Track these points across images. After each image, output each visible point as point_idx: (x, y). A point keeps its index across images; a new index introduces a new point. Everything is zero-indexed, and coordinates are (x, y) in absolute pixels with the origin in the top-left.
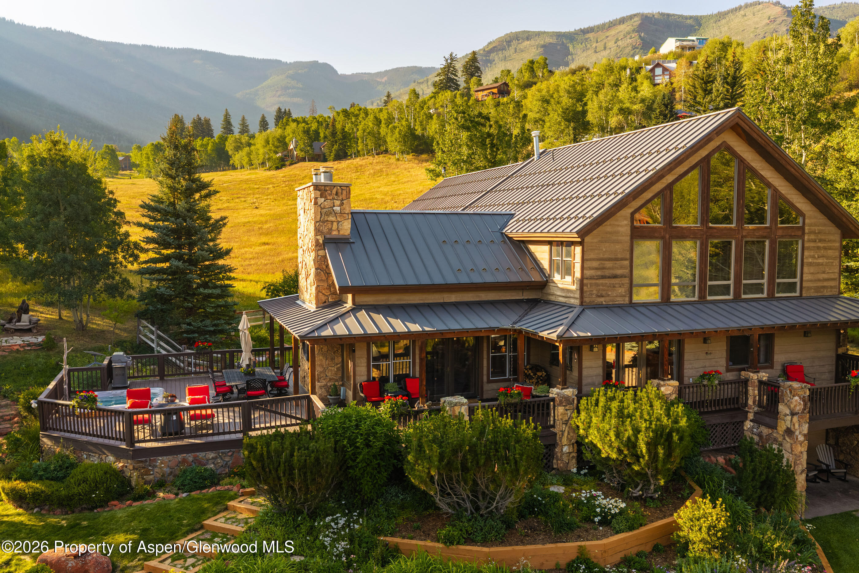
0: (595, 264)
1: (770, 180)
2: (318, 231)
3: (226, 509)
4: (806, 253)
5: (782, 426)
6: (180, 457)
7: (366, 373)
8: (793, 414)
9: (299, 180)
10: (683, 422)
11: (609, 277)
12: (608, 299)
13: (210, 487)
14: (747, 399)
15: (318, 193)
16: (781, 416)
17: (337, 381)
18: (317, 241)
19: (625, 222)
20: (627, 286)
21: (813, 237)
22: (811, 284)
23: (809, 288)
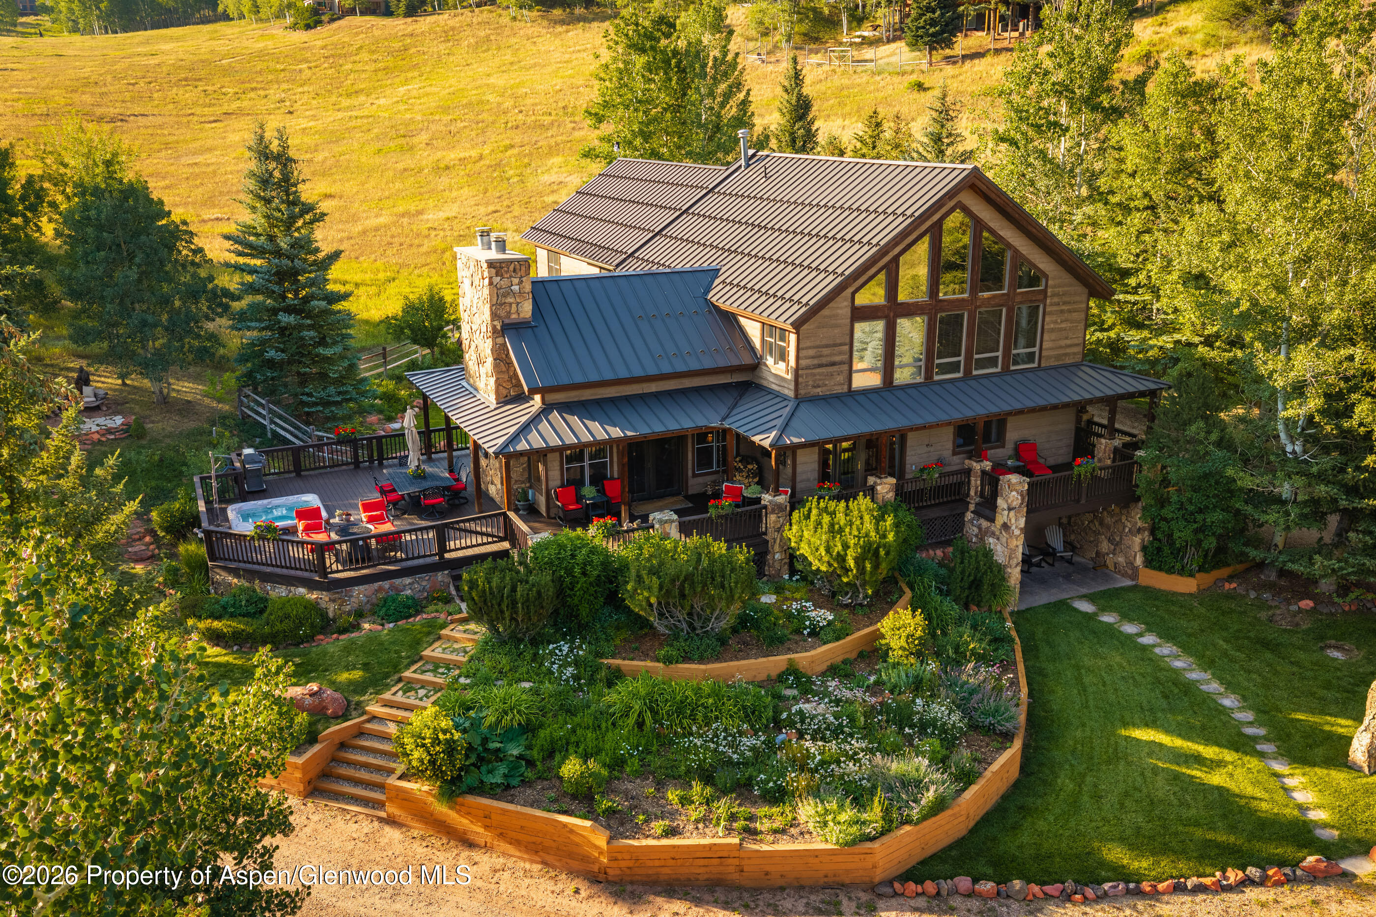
0: (811, 352)
1: (1010, 240)
2: (494, 315)
3: (439, 638)
4: (1047, 319)
5: (1000, 519)
6: (376, 585)
7: (559, 477)
8: (1010, 509)
10: (891, 537)
11: (827, 365)
12: (824, 389)
13: (415, 615)
14: (969, 489)
15: (493, 271)
16: (999, 510)
17: (523, 482)
18: (494, 327)
19: (846, 303)
20: (846, 373)
21: (1056, 300)
22: (1052, 353)
23: (1049, 357)
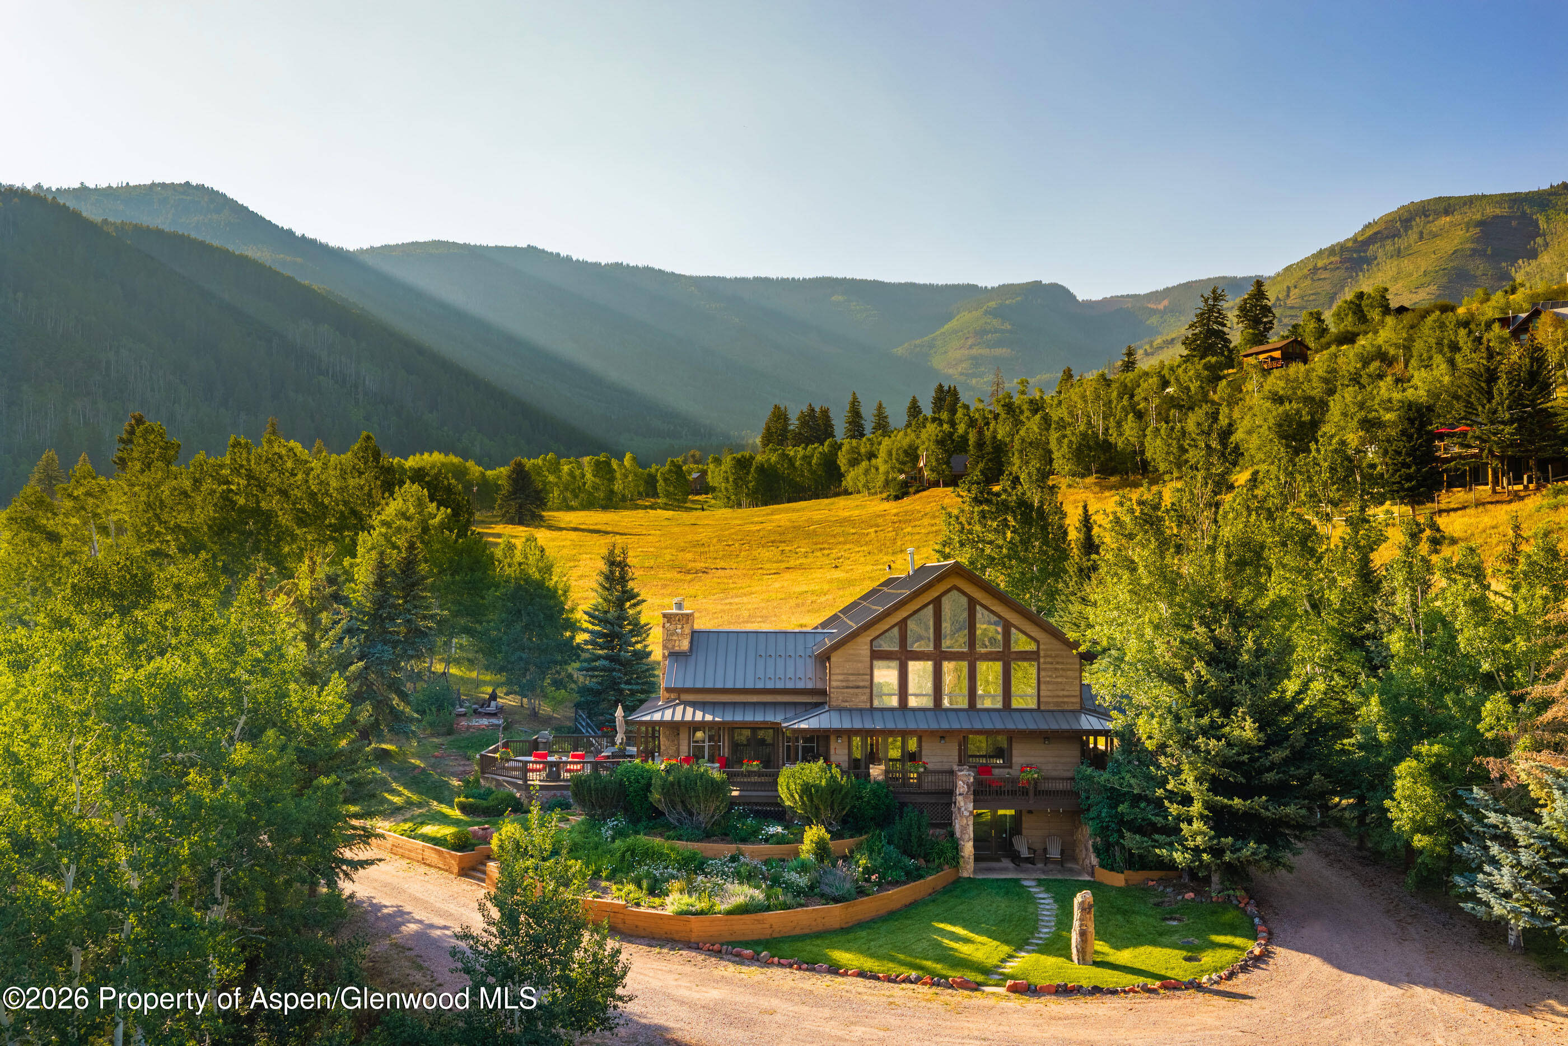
0: (841, 677)
2: (665, 647)
4: (1043, 673)
7: (686, 751)
9: (916, 520)
11: (853, 688)
12: (852, 704)
15: (666, 619)
18: (664, 654)
19: (866, 647)
20: (868, 695)
21: (1049, 660)
22: (1050, 700)
23: (1047, 703)
